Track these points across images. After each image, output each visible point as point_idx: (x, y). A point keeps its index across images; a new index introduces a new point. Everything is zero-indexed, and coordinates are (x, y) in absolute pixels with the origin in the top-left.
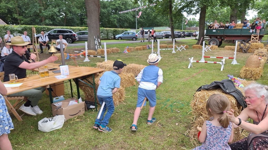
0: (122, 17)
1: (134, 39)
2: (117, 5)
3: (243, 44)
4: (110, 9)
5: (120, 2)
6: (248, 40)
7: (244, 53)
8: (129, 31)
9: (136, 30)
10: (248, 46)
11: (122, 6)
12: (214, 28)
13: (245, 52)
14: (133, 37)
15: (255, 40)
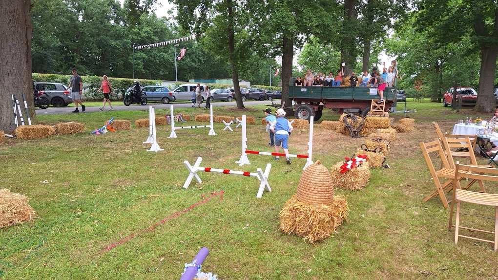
0: (154, 58)
1: (166, 101)
2: (143, 35)
3: (352, 117)
4: (128, 40)
5: (151, 28)
6: (367, 109)
7: (353, 137)
8: (159, 84)
9: (174, 83)
10: (361, 122)
11: (153, 37)
12: (305, 85)
13: (355, 135)
14: (163, 96)
15: (378, 109)
